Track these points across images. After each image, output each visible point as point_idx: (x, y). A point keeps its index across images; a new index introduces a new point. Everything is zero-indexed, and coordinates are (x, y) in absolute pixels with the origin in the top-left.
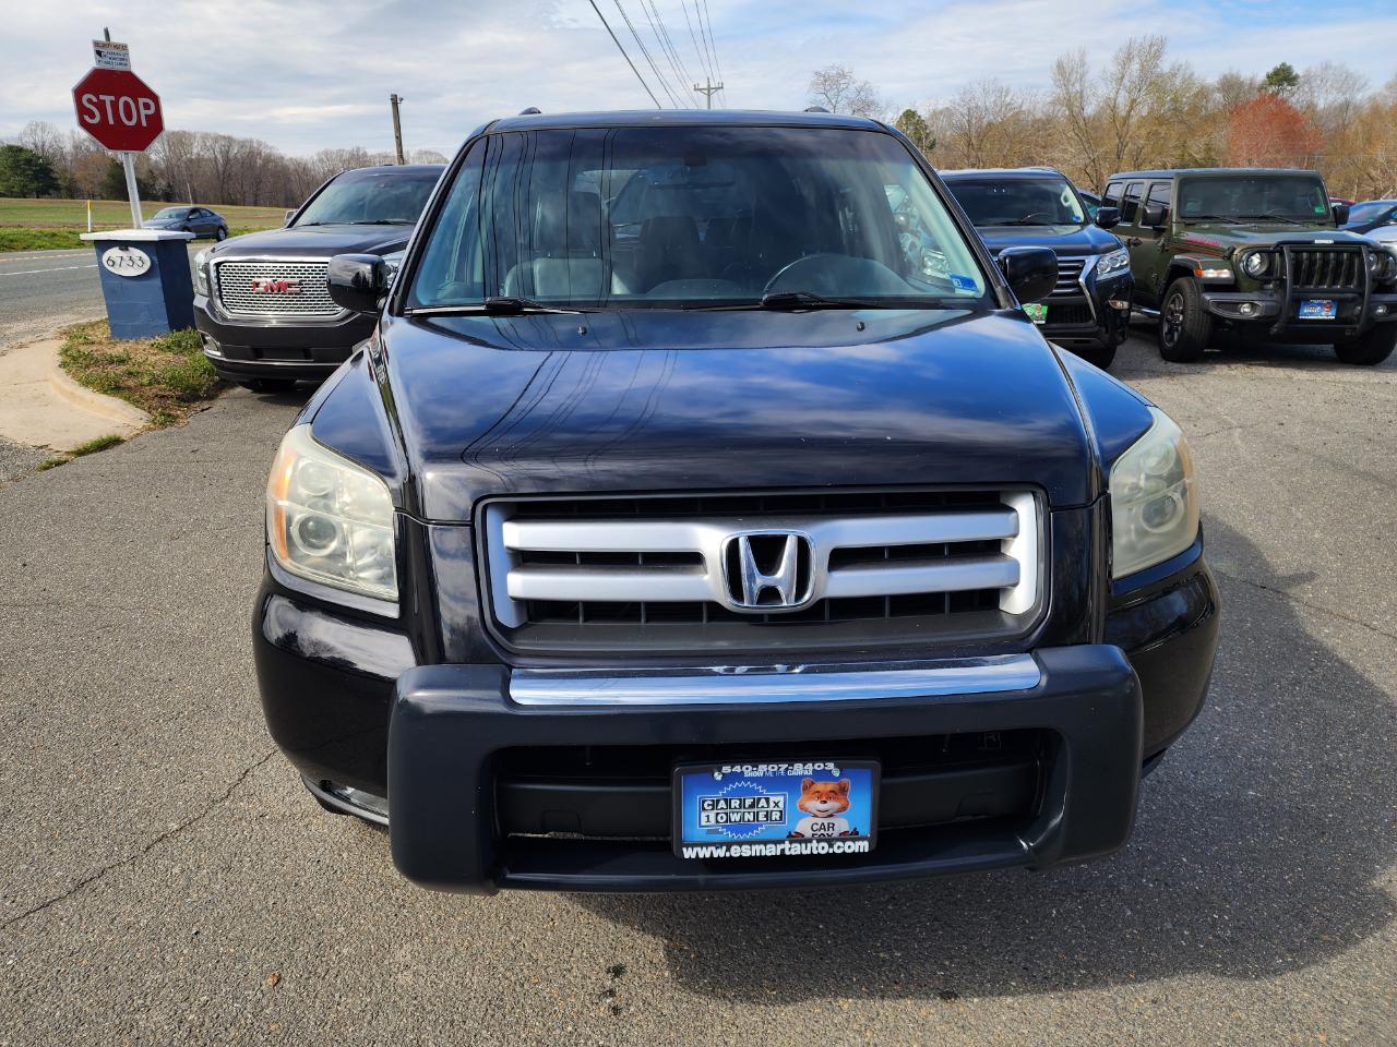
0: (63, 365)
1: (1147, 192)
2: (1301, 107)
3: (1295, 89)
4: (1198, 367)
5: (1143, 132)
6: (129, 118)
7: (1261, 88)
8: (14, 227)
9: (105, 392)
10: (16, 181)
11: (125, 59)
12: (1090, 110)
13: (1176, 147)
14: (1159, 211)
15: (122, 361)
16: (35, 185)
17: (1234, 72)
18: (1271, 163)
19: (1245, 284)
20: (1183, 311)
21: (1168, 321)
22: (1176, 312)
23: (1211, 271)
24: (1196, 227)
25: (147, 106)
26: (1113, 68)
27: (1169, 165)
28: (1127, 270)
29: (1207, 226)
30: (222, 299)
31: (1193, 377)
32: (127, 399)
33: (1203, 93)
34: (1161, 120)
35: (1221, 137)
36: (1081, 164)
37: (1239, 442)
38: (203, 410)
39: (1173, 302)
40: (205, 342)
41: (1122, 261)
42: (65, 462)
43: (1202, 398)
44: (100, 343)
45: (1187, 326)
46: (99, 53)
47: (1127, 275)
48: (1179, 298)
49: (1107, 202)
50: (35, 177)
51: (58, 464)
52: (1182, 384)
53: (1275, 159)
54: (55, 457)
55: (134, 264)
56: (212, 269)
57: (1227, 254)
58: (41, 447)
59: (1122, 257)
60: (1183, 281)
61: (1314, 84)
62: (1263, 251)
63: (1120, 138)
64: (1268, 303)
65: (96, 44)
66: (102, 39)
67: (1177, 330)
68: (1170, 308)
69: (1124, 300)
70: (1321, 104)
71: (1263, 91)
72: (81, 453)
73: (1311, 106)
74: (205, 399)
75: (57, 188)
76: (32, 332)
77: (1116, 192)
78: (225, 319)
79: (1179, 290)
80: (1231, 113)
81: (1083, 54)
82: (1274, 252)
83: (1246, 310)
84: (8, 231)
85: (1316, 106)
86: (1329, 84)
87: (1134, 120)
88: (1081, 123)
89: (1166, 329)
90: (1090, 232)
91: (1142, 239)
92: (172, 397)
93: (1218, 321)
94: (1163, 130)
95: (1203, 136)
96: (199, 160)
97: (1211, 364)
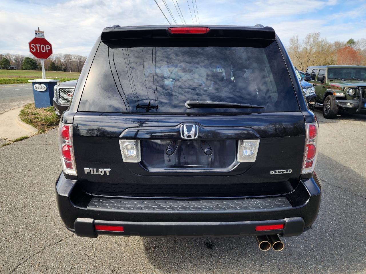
0: (20, 115)
1: (318, 72)
2: (357, 50)
3: (354, 45)
4: (335, 120)
5: (314, 56)
6: (43, 50)
7: (345, 45)
8: (24, 77)
9: (27, 123)
10: (28, 66)
11: (43, 35)
12: (300, 51)
13: (323, 60)
14: (322, 77)
15: (35, 114)
16: (32, 67)
17: (338, 41)
18: (349, 64)
19: (348, 97)
20: (330, 104)
21: (326, 107)
22: (328, 105)
23: (338, 94)
24: (333, 81)
25: (48, 47)
26: (306, 40)
27: (321, 64)
28: (314, 93)
29: (336, 81)
30: (60, 98)
31: (334, 123)
32: (33, 125)
33: (330, 46)
34: (319, 53)
35: (335, 57)
36: (298, 64)
37: (350, 145)
38: (53, 129)
39: (327, 102)
40: (55, 110)
41: (313, 91)
42: (10, 144)
43: (337, 130)
44: (32, 109)
45: (332, 109)
46: (36, 33)
47: (314, 94)
48: (329, 101)
49: (307, 74)
50: (32, 65)
51: (8, 144)
52: (331, 126)
53: (350, 63)
54: (8, 142)
55: (42, 88)
56: (58, 90)
57: (343, 89)
58: (5, 139)
59: (313, 89)
60: (330, 96)
61: (360, 44)
62: (353, 88)
63: (308, 57)
64: (355, 103)
65: (36, 31)
66: (37, 30)
67: (328, 110)
68: (326, 104)
69: (314, 102)
70: (362, 49)
71: (346, 46)
72: (15, 141)
73: (359, 50)
74: (55, 125)
75: (38, 68)
76: (17, 105)
77: (309, 72)
78: (60, 104)
79: (329, 99)
80: (338, 51)
81: (297, 36)
82: (356, 89)
83: (349, 105)
84: (22, 78)
85: (361, 49)
86: (364, 44)
87: (312, 53)
88: (298, 53)
89: (325, 109)
90: (304, 83)
91: (317, 84)
92: (46, 125)
93: (340, 108)
94: (320, 55)
95: (330, 57)
96: (73, 62)
97: (339, 119)
